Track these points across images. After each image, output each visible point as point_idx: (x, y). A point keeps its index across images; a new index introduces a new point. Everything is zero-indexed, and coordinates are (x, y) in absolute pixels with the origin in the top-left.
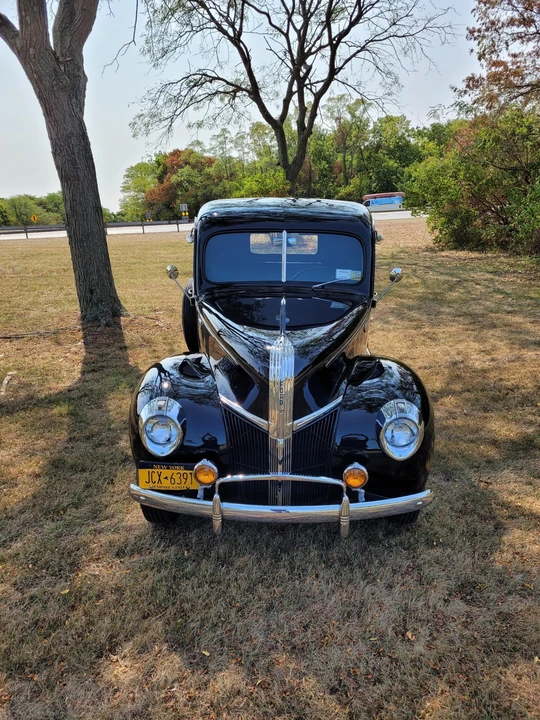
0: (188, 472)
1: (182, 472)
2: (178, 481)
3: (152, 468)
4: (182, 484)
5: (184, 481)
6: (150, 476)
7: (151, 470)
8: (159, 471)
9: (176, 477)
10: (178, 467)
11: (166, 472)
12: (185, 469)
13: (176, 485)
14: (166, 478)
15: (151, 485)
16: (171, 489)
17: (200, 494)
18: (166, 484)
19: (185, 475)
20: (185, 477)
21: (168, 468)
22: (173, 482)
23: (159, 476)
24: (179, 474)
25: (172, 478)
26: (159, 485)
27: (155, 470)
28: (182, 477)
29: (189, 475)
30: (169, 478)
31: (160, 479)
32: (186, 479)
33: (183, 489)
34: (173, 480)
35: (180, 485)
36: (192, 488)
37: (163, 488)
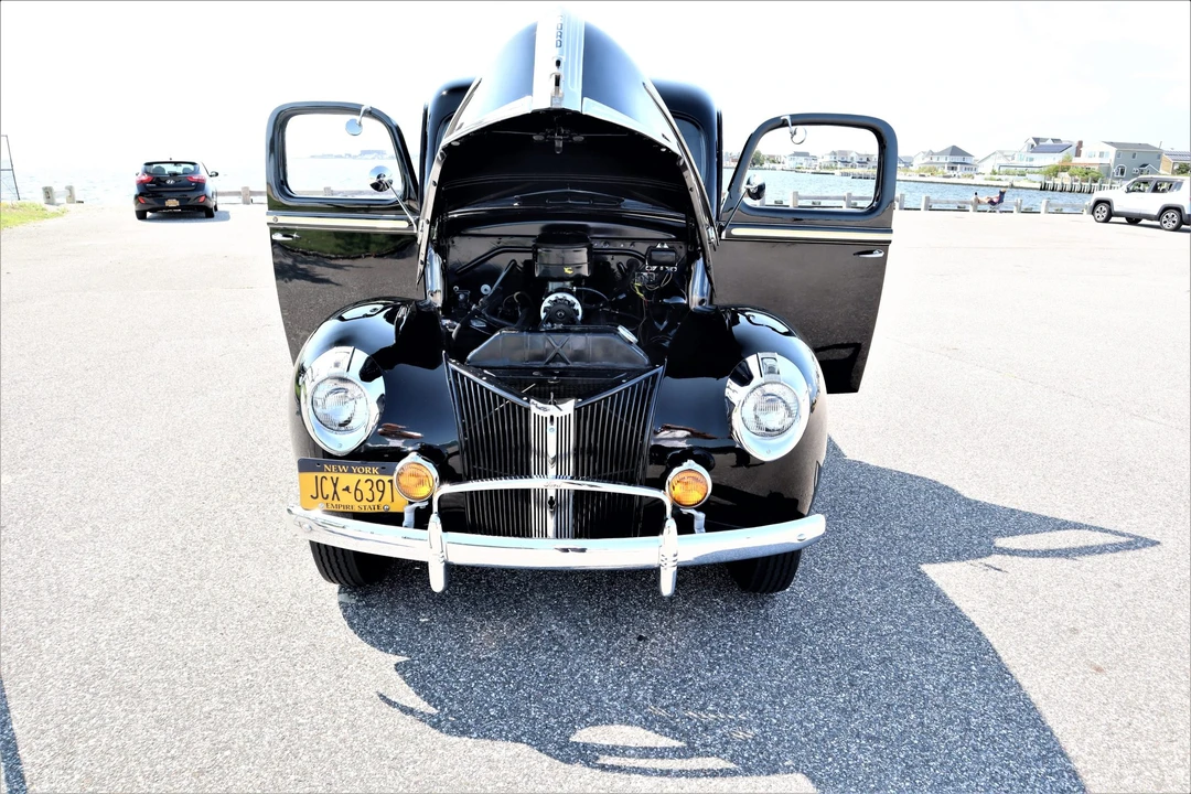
0: (386, 478)
1: (375, 478)
2: (368, 495)
3: (322, 470)
4: (376, 502)
5: (378, 495)
6: (319, 485)
7: (320, 475)
8: (335, 475)
9: (365, 487)
10: (367, 469)
11: (347, 479)
12: (381, 474)
13: (364, 502)
14: (347, 489)
15: (321, 502)
16: (356, 510)
17: (409, 517)
18: (347, 501)
19: (380, 484)
20: (381, 489)
21: (350, 471)
22: (359, 498)
23: (335, 485)
24: (369, 483)
25: (356, 489)
26: (336, 502)
27: (328, 475)
28: (375, 489)
29: (388, 485)
30: (352, 489)
31: (335, 492)
32: (383, 492)
33: (376, 510)
34: (358, 493)
35: (371, 504)
36: (394, 509)
37: (342, 509)
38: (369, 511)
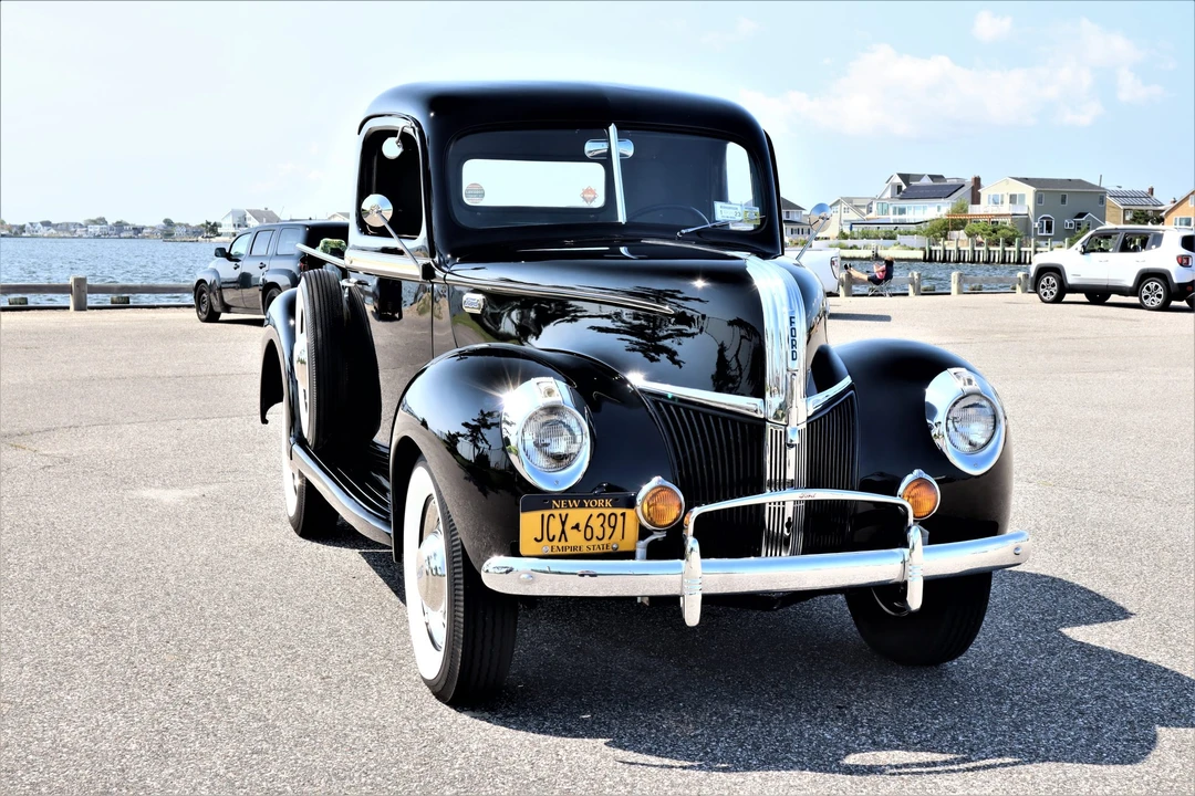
0: (619, 511)
1: (607, 512)
2: (598, 532)
3: (549, 507)
4: (605, 541)
5: (609, 531)
6: (545, 525)
7: (547, 513)
8: (564, 512)
9: (596, 523)
10: (599, 502)
11: (577, 515)
12: (615, 505)
13: (594, 541)
14: (577, 527)
15: (545, 547)
16: (585, 551)
17: (642, 551)
18: (576, 540)
19: (613, 518)
20: (612, 524)
21: (582, 506)
22: (589, 536)
23: (563, 523)
24: (602, 517)
25: (587, 526)
26: (563, 543)
27: (556, 513)
28: (606, 524)
29: (620, 519)
30: (582, 527)
31: (563, 532)
32: (614, 527)
33: (605, 550)
34: (589, 530)
35: (600, 543)
36: (623, 548)
37: (568, 552)
38: (598, 551)
